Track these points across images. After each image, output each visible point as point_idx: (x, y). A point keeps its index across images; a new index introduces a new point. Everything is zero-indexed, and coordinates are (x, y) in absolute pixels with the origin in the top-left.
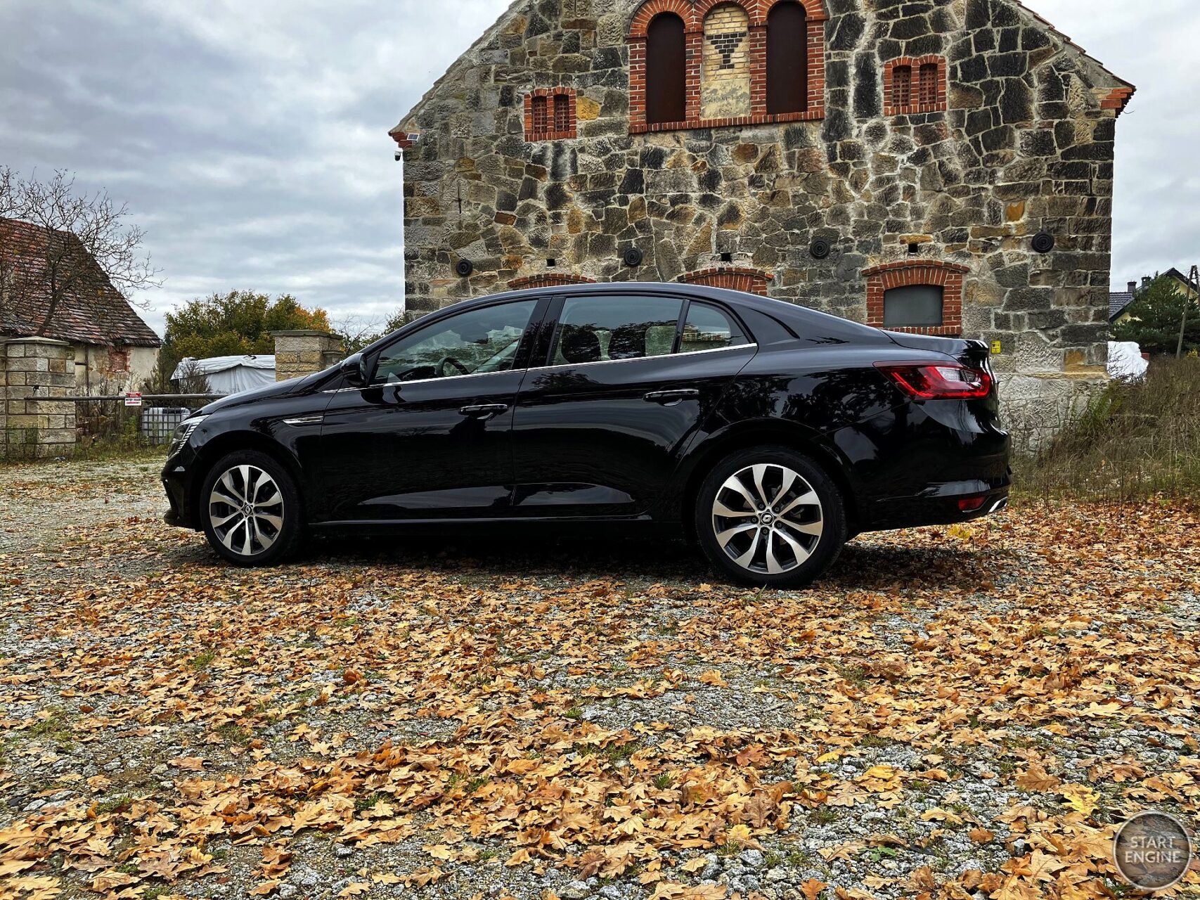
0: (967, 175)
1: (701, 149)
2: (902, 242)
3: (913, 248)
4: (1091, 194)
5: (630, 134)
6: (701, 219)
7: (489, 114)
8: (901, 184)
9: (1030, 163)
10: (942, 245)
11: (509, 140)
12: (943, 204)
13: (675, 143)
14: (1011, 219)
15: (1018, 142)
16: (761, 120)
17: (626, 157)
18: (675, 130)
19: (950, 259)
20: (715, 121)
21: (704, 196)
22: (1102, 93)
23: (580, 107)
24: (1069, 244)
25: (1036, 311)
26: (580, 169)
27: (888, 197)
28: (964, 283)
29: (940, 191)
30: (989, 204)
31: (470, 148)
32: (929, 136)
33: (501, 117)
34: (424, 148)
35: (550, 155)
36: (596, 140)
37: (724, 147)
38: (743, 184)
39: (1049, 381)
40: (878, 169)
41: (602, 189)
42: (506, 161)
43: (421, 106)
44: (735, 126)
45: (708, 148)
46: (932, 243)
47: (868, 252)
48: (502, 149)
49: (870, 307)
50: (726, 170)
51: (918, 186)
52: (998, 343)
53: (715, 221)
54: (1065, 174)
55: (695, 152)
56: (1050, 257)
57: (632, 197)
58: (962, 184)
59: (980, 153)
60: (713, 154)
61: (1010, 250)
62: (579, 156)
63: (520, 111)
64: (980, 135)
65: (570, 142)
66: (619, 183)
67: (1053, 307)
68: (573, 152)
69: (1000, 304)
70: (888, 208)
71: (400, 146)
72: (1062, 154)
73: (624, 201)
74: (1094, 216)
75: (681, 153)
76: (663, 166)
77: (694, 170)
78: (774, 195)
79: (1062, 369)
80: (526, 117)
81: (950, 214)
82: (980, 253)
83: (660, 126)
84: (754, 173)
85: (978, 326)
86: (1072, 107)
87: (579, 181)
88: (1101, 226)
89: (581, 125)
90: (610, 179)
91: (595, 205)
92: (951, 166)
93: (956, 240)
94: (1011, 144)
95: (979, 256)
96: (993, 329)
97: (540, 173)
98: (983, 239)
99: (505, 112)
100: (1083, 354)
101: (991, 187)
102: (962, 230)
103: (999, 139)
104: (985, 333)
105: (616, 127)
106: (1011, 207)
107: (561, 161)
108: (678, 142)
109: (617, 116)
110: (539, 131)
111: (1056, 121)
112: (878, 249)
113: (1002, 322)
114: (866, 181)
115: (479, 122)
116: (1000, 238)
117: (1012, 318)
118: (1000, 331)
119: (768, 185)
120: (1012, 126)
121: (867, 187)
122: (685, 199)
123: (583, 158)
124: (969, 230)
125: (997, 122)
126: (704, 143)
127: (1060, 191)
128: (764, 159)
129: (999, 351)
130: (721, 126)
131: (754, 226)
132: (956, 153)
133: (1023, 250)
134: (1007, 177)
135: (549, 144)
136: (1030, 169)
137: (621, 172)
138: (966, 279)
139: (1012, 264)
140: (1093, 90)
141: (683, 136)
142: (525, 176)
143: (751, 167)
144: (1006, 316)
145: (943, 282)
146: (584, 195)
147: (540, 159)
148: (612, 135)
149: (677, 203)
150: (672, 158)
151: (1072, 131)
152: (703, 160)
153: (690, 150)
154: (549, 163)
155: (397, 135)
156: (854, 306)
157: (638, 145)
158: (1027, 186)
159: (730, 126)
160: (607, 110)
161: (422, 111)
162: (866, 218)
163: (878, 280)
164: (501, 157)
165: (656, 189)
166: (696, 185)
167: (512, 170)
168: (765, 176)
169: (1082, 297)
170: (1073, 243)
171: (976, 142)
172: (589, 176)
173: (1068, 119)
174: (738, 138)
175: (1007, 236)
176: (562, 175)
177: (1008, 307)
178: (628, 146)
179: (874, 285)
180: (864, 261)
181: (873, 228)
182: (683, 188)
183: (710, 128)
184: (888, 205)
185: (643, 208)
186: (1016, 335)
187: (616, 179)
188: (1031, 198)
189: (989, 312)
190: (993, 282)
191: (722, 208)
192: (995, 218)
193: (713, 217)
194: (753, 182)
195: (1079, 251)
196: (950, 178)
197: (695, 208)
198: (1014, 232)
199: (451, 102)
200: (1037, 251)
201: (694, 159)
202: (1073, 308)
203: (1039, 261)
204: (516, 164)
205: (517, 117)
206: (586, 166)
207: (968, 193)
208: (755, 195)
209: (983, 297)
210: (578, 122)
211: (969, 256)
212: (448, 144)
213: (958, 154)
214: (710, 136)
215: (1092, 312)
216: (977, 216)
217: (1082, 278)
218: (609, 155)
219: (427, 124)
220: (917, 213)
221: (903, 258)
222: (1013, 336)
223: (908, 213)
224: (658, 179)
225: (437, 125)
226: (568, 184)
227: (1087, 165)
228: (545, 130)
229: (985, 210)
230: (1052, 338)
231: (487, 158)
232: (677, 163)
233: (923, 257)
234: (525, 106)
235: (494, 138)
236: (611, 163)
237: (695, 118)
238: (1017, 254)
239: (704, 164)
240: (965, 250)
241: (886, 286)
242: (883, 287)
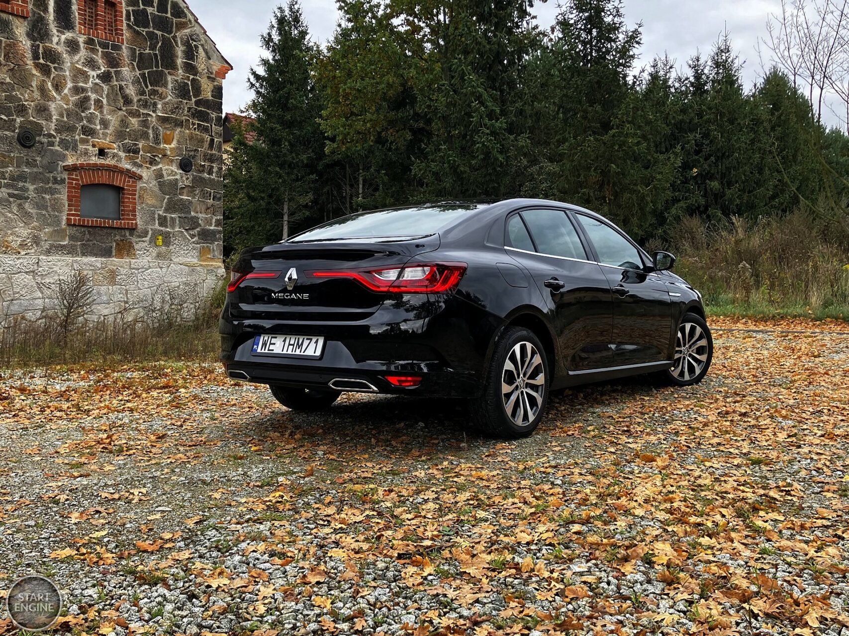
0: (139, 101)
2: (94, 146)
3: (102, 153)
4: (211, 136)
8: (93, 96)
9: (177, 104)
10: (122, 154)
12: (122, 121)
14: (165, 143)
15: (170, 86)
19: (128, 166)
22: (216, 66)
24: (201, 169)
25: (182, 215)
27: (83, 104)
28: (138, 188)
29: (120, 109)
30: (153, 127)
32: (113, 62)
39: (192, 268)
40: (75, 79)
46: (115, 151)
47: (67, 150)
49: (70, 199)
51: (105, 101)
52: (160, 237)
54: (197, 117)
56: (190, 175)
58: (135, 107)
59: (147, 87)
61: (167, 167)
64: (146, 71)
67: (192, 213)
69: (161, 207)
70: (83, 114)
72: (195, 101)
74: (214, 152)
79: (199, 260)
81: (128, 130)
82: (148, 166)
85: (147, 223)
86: (200, 69)
88: (217, 159)
92: (128, 91)
93: (132, 151)
94: (165, 85)
95: (148, 168)
96: (157, 226)
98: (149, 155)
100: (210, 250)
101: (154, 115)
102: (136, 145)
103: (158, 79)
104: (152, 229)
106: (166, 134)
111: (191, 77)
112: (75, 148)
113: (163, 221)
114: (65, 86)
116: (160, 156)
117: (169, 219)
118: (162, 229)
120: (166, 71)
121: (66, 91)
124: (140, 146)
125: (157, 66)
127: (195, 129)
129: (161, 244)
132: (131, 81)
133: (174, 168)
134: (164, 110)
136: (177, 108)
138: (140, 185)
139: (169, 178)
140: (211, 61)
144: (165, 217)
145: (124, 184)
151: (200, 87)
156: (57, 196)
158: (176, 120)
162: (65, 119)
163: (76, 175)
169: (208, 208)
170: (202, 169)
171: (143, 75)
173: (198, 78)
175: (165, 155)
177: (166, 210)
179: (73, 179)
180: (64, 158)
181: (71, 129)
184: (83, 112)
186: (171, 232)
188: (179, 130)
189: (154, 214)
190: (156, 189)
192: (157, 140)
195: (206, 175)
196: (127, 101)
198: (169, 153)
200: (183, 170)
202: (204, 215)
203: (184, 178)
207: (139, 116)
209: (151, 201)
211: (141, 166)
213: (132, 83)
215: (214, 220)
216: (145, 136)
217: (208, 195)
220: (105, 124)
221: (94, 160)
222: (169, 233)
223: (98, 122)
227: (208, 113)
229: (150, 131)
230: (193, 236)
233: (109, 161)
238: (171, 171)
240: (138, 161)
241: (82, 181)
242: (80, 182)
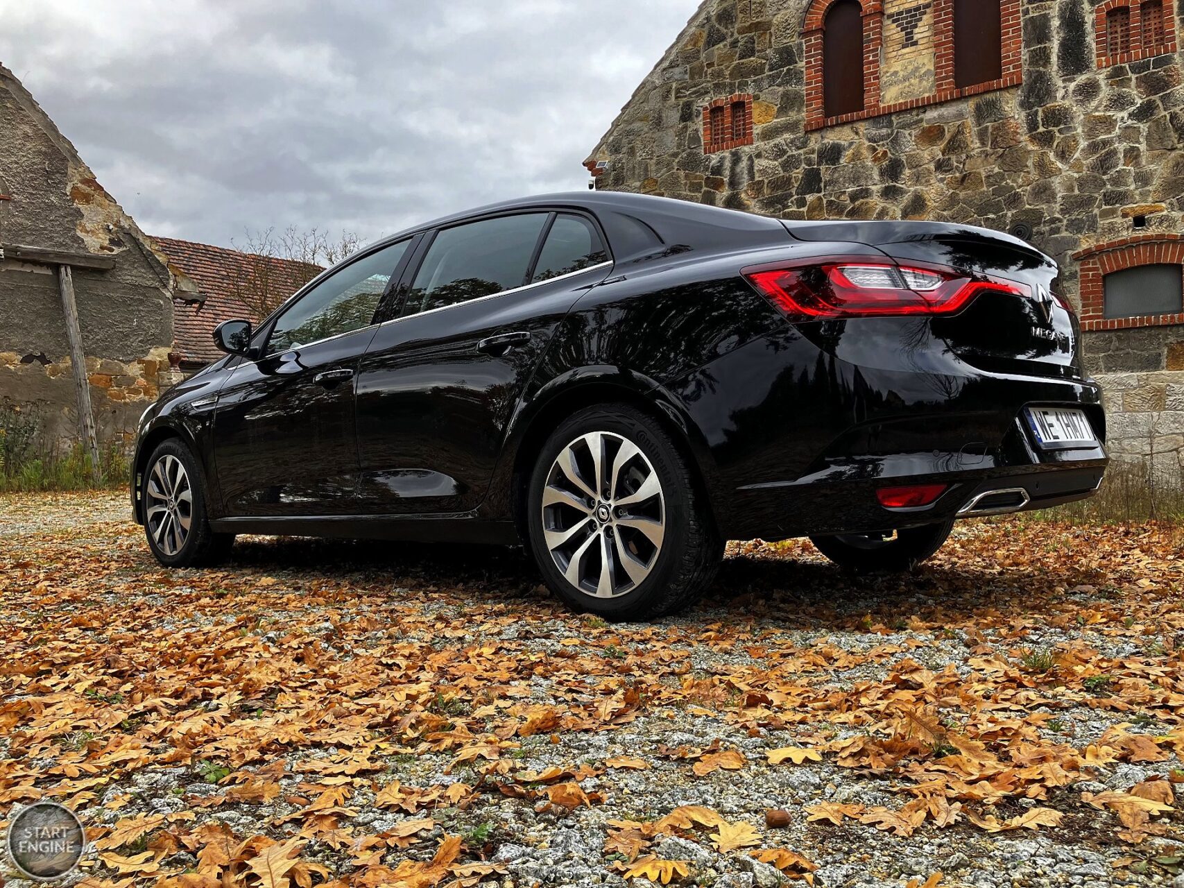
1: (882, 138)
2: (1125, 215)
3: (1140, 221)
5: (806, 132)
6: (883, 213)
7: (671, 132)
8: (1122, 147)
10: (1178, 215)
11: (689, 155)
12: (1177, 164)
13: (853, 135)
16: (946, 96)
17: (803, 157)
18: (852, 122)
20: (895, 105)
21: (886, 188)
23: (756, 111)
26: (757, 175)
27: (1105, 163)
29: (1173, 149)
31: (654, 168)
32: (1156, 85)
33: (681, 133)
34: (613, 173)
35: (727, 164)
36: (772, 143)
37: (907, 132)
38: (928, 170)
40: (1090, 133)
41: (779, 193)
42: (687, 176)
43: (610, 133)
44: (918, 108)
45: (888, 136)
46: (1165, 213)
47: (1080, 232)
48: (684, 165)
49: (1084, 296)
50: (910, 157)
51: (1143, 147)
53: (899, 214)
55: (875, 142)
57: (810, 198)
60: (895, 141)
62: (756, 161)
63: (699, 125)
65: (746, 149)
66: (796, 185)
68: (750, 158)
70: (1105, 177)
71: (593, 175)
73: (801, 203)
75: (860, 145)
76: (842, 161)
77: (875, 161)
78: (963, 179)
80: (705, 130)
83: (837, 120)
84: (941, 156)
87: (757, 187)
89: (757, 130)
90: (787, 182)
91: (772, 210)
97: (718, 185)
99: (686, 127)
105: (791, 127)
107: (738, 170)
108: (857, 133)
109: (793, 115)
110: (716, 143)
112: (1092, 226)
114: (1075, 149)
115: (662, 141)
119: (957, 167)
121: (1077, 155)
122: (865, 193)
123: (760, 164)
126: (884, 131)
128: (953, 139)
130: (902, 110)
131: (942, 215)
135: (727, 154)
137: (798, 173)
141: (862, 127)
142: (705, 189)
143: (937, 150)
145: (1180, 258)
146: (761, 201)
147: (718, 170)
148: (788, 136)
149: (857, 199)
150: (851, 151)
152: (884, 149)
153: (870, 140)
154: (727, 173)
155: (590, 165)
157: (815, 142)
159: (912, 109)
160: (783, 110)
161: (611, 138)
162: (1077, 192)
163: (1094, 263)
164: (682, 173)
165: (834, 186)
166: (876, 177)
167: (692, 184)
168: (954, 158)
172: (766, 181)
174: (921, 120)
176: (740, 184)
178: (804, 144)
179: (1090, 270)
180: (1075, 243)
181: (1086, 203)
182: (863, 182)
183: (890, 114)
184: (1105, 173)
185: (822, 209)
187: (793, 180)
191: (906, 199)
193: (896, 210)
194: (940, 166)
197: (877, 202)
199: (637, 125)
201: (874, 150)
204: (696, 178)
205: (697, 131)
206: (763, 172)
208: (942, 180)
210: (755, 127)
212: (634, 167)
214: (891, 122)
218: (785, 157)
219: (616, 150)
220: (1144, 179)
221: (1126, 235)
223: (1131, 180)
224: (836, 175)
225: (624, 150)
226: (746, 191)
228: (723, 140)
231: (668, 176)
232: (856, 156)
233: (1153, 231)
234: (704, 119)
235: (675, 155)
236: (787, 166)
237: (874, 106)
239: (885, 153)
241: (1104, 270)
242: (1101, 271)
